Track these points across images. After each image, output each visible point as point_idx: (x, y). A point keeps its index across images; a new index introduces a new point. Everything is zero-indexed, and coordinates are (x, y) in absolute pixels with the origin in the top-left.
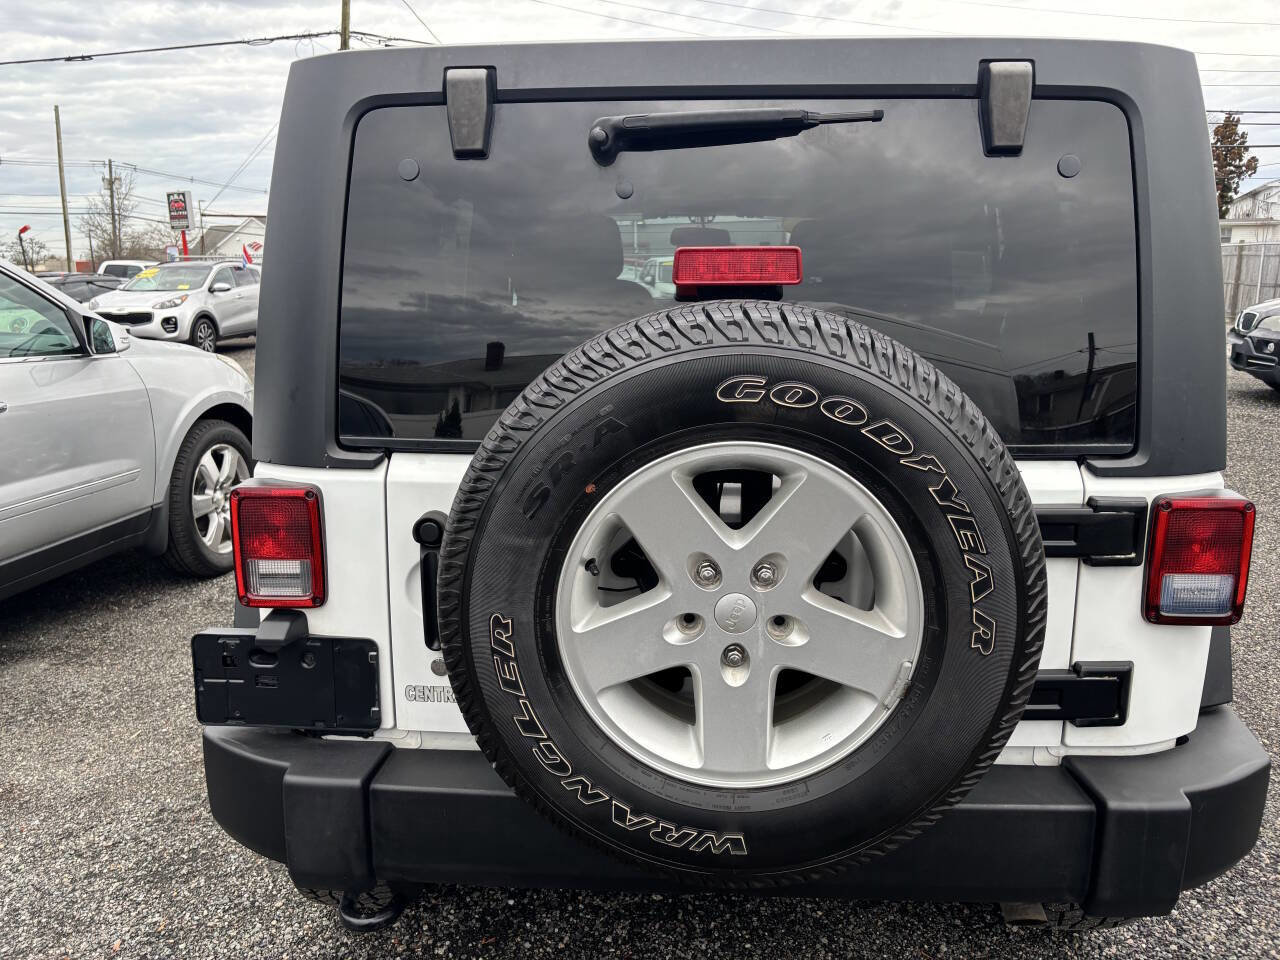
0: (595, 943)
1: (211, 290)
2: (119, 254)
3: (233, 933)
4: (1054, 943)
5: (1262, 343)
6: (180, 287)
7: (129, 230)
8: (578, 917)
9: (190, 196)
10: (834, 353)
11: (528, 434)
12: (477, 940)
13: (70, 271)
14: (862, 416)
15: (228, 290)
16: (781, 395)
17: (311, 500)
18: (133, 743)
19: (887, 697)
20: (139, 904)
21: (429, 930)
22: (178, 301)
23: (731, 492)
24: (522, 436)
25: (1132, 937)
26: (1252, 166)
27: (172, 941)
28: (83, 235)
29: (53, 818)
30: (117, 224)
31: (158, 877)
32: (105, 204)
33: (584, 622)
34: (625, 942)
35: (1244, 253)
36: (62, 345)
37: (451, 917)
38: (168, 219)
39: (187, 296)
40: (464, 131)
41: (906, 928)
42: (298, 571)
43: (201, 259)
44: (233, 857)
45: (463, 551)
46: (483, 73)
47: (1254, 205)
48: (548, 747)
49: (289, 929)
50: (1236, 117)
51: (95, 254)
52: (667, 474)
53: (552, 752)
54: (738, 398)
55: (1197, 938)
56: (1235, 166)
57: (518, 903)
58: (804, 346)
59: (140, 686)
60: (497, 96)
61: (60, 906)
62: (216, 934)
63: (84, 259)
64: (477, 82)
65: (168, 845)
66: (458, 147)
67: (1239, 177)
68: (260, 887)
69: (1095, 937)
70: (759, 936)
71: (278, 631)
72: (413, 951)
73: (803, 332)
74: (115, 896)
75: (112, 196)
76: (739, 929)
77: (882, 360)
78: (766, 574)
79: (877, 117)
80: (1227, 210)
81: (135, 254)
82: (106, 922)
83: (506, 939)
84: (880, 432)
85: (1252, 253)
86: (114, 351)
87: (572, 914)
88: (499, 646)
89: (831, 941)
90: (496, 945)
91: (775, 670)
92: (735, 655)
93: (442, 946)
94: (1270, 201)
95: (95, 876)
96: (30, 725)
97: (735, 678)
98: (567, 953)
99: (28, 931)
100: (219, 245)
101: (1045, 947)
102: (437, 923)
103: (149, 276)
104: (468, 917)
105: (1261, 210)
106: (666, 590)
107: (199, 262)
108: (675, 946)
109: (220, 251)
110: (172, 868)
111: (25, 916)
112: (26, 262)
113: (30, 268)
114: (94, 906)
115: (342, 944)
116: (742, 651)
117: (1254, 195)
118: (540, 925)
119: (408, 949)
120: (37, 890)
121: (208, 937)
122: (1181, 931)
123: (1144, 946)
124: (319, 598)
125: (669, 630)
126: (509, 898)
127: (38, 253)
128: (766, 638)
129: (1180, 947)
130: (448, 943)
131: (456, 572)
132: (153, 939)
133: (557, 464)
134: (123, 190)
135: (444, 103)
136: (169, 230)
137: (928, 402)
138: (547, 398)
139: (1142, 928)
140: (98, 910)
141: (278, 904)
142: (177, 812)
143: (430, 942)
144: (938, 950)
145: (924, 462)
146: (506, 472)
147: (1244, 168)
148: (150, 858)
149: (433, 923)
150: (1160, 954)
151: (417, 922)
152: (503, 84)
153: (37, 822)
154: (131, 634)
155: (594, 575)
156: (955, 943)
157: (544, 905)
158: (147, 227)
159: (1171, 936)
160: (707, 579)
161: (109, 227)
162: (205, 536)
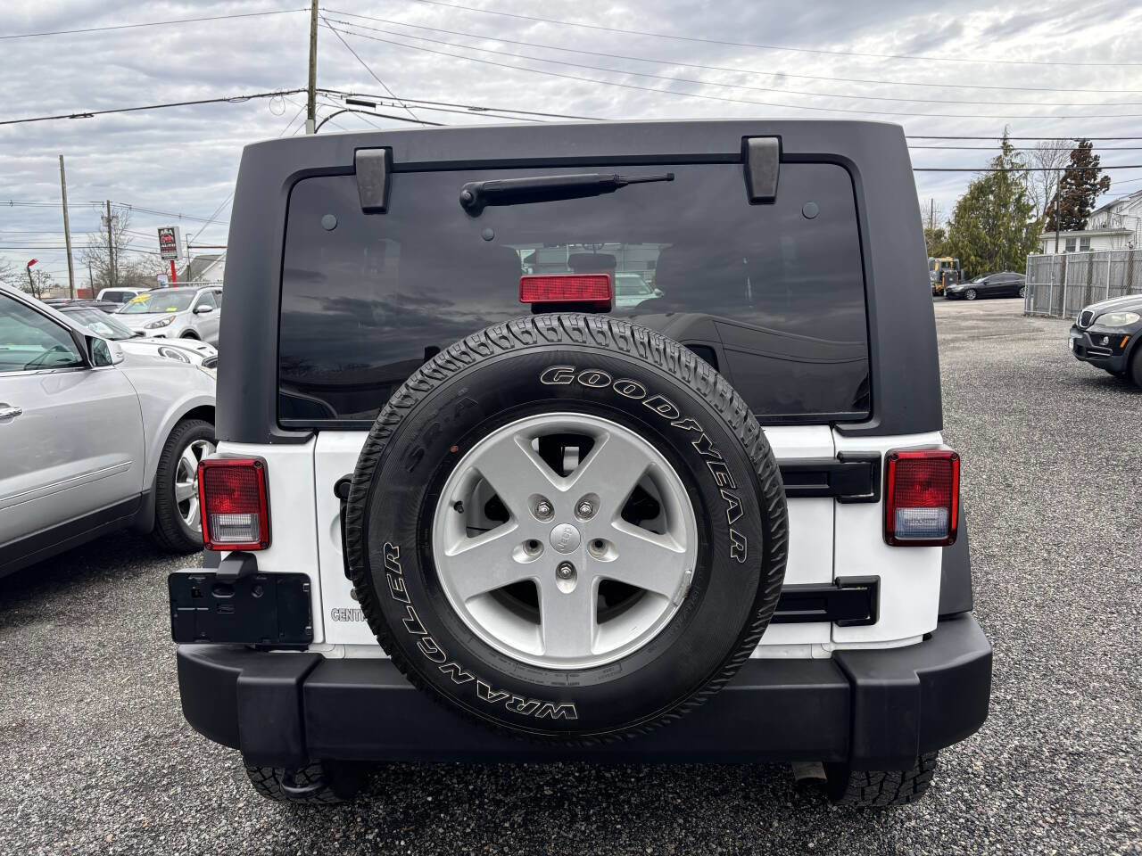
0: (496, 827)
1: (195, 312)
2: (116, 282)
3: (203, 827)
4: (865, 818)
5: (1097, 337)
6: (169, 309)
7: (125, 261)
8: (483, 809)
9: (178, 231)
10: (622, 349)
11: (408, 411)
12: (400, 828)
13: (72, 297)
14: (642, 393)
15: (210, 311)
16: (585, 378)
17: (258, 468)
18: (123, 686)
19: (674, 597)
20: (128, 807)
21: (362, 821)
22: (167, 322)
23: (572, 454)
24: (404, 412)
25: (929, 814)
26: (1105, 183)
27: (154, 834)
28: (84, 266)
29: (58, 745)
30: (114, 257)
31: (144, 786)
32: (104, 238)
33: (455, 547)
34: (520, 826)
35: (1094, 260)
36: (67, 360)
37: (380, 811)
38: (159, 251)
39: (175, 317)
40: (369, 194)
41: (747, 809)
42: (249, 522)
43: (187, 285)
44: (204, 771)
45: (362, 498)
46: (382, 152)
47: (1109, 217)
48: (429, 641)
49: (249, 823)
50: (1089, 142)
51: (94, 282)
52: (511, 437)
53: (432, 645)
54: (556, 382)
55: (982, 813)
56: (1091, 185)
57: (435, 799)
58: (600, 344)
59: (130, 641)
60: (392, 168)
61: (63, 811)
62: (190, 828)
63: (84, 287)
64: (378, 158)
65: (151, 763)
66: (365, 206)
67: (1094, 194)
68: (226, 793)
69: (899, 814)
70: (628, 819)
71: (234, 568)
72: (348, 837)
73: (600, 335)
74: (108, 802)
75: (110, 232)
76: (613, 815)
77: (656, 354)
78: (585, 509)
79: (670, 178)
80: (1086, 223)
81: (130, 282)
82: (101, 821)
83: (423, 826)
84: (656, 403)
85: (1101, 259)
86: (111, 364)
87: (479, 806)
88: (391, 566)
89: (686, 820)
90: (415, 831)
91: (595, 581)
92: (567, 570)
93: (372, 833)
94: (1122, 214)
95: (92, 787)
96: (38, 674)
97: (566, 587)
98: (473, 836)
99: (37, 830)
100: (203, 272)
101: (857, 822)
102: (369, 816)
103: (143, 301)
104: (394, 811)
105: (1115, 222)
106: (514, 522)
107: (185, 288)
108: (560, 828)
109: (204, 277)
110: (155, 780)
111: (35, 819)
112: (34, 291)
113: (37, 295)
114: (91, 810)
115: (292, 834)
116: (572, 568)
117: (1108, 208)
118: (452, 816)
119: (344, 836)
120: (45, 799)
121: (183, 831)
122: (969, 808)
123: (938, 820)
124: (265, 542)
125: (517, 552)
126: (428, 796)
127: (44, 282)
128: (588, 557)
129: (967, 820)
130: (376, 830)
131: (358, 513)
132: (139, 834)
133: (429, 430)
134: (120, 226)
135: (355, 173)
136: (160, 260)
137: (689, 382)
138: (421, 385)
139: (938, 807)
140: (95, 813)
141: (241, 805)
142: (159, 738)
143: (362, 830)
144: (771, 826)
145: (687, 424)
146: (392, 438)
147: (1098, 186)
148: (137, 773)
149: (365, 816)
150: (950, 826)
151: (353, 815)
152: (397, 160)
153: (45, 748)
154: (123, 600)
155: (460, 512)
156: (785, 820)
157: (457, 800)
158: (141, 258)
159: (961, 812)
160: (544, 513)
161: (107, 259)
162: (186, 517)
